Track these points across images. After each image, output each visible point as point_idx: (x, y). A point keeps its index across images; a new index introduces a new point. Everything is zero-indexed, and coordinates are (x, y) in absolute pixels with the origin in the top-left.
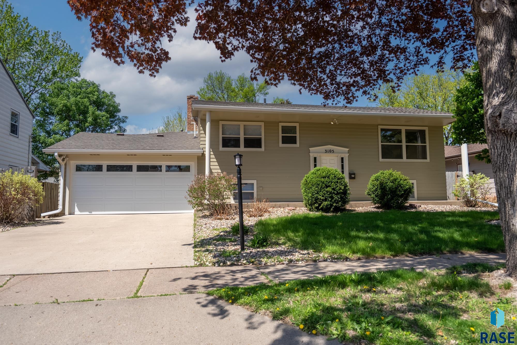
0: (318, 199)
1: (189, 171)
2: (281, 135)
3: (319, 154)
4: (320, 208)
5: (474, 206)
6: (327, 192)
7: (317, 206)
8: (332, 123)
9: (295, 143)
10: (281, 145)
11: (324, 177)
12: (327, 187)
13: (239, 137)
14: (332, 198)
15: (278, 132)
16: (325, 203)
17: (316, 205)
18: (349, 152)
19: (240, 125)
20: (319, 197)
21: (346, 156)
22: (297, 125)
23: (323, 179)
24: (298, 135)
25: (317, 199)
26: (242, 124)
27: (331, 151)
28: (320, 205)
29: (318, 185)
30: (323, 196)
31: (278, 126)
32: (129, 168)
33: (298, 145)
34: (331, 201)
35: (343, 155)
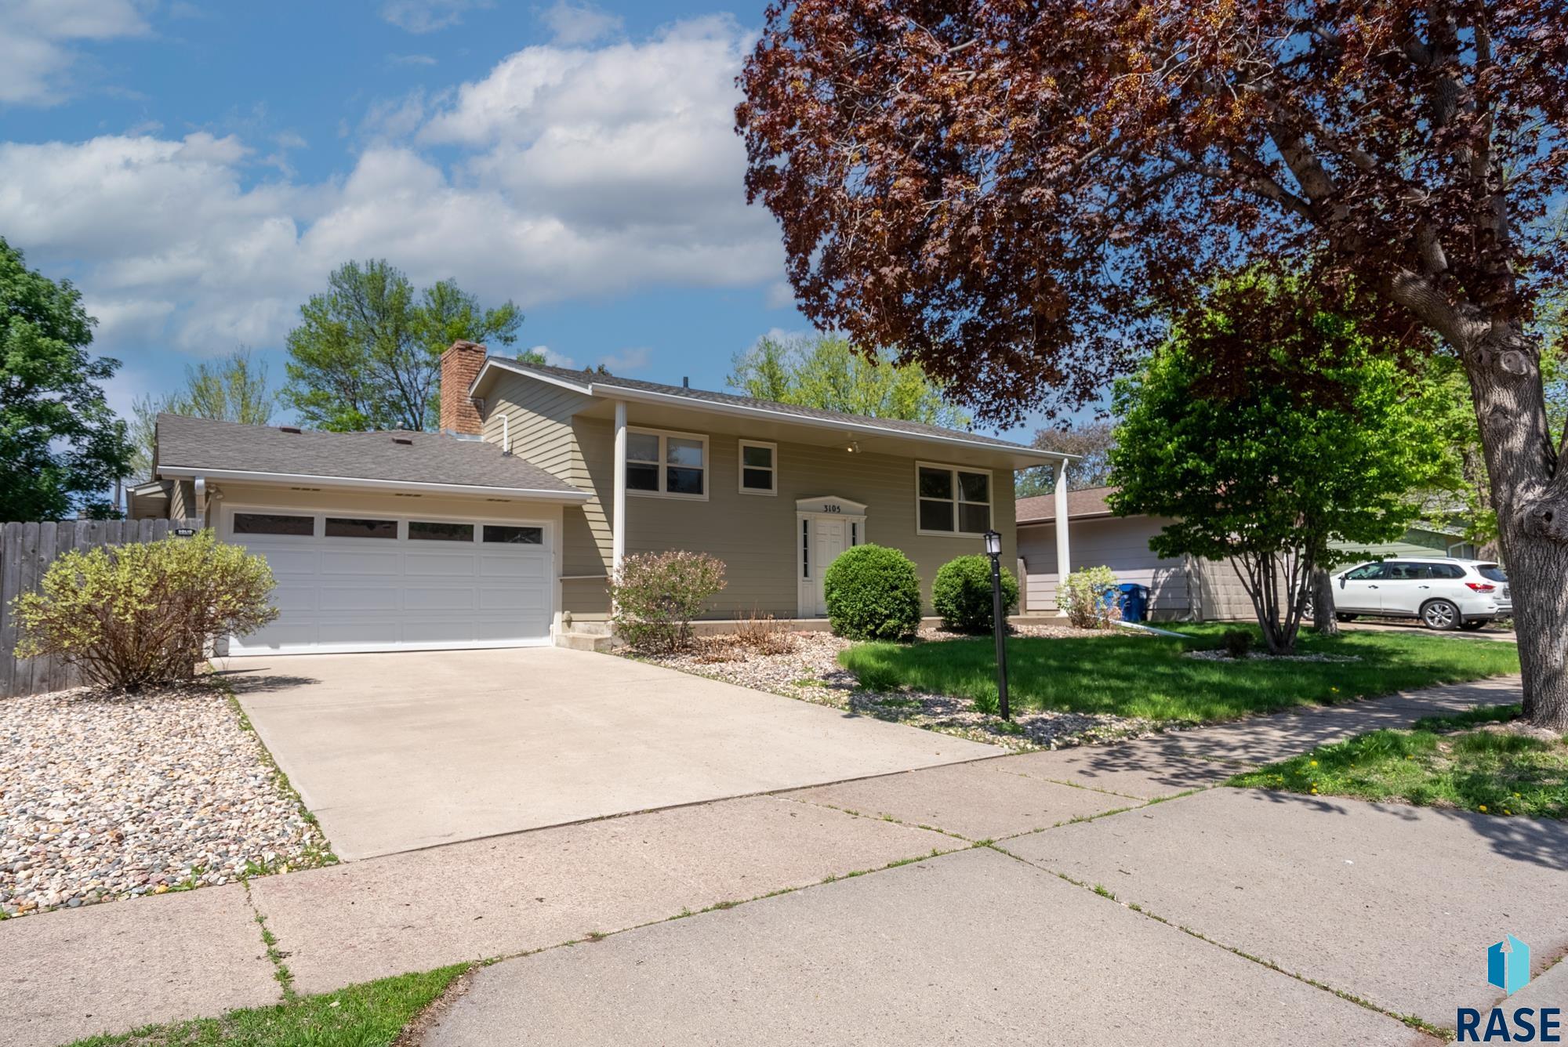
0: (876, 613)
1: (538, 541)
2: (742, 466)
3: (814, 514)
4: (878, 632)
5: (1092, 627)
6: (895, 599)
7: (873, 628)
8: (850, 450)
9: (769, 486)
10: (742, 489)
11: (885, 569)
12: (894, 588)
13: (657, 466)
14: (902, 611)
15: (737, 460)
16: (892, 622)
17: (871, 627)
18: (866, 512)
19: (658, 437)
20: (879, 610)
21: (861, 521)
22: (773, 447)
23: (883, 573)
24: (774, 469)
25: (873, 615)
26: (663, 435)
27: (835, 509)
28: (878, 626)
29: (877, 584)
30: (886, 609)
31: (737, 445)
32: (386, 529)
33: (774, 491)
34: (899, 618)
35: (855, 519)
